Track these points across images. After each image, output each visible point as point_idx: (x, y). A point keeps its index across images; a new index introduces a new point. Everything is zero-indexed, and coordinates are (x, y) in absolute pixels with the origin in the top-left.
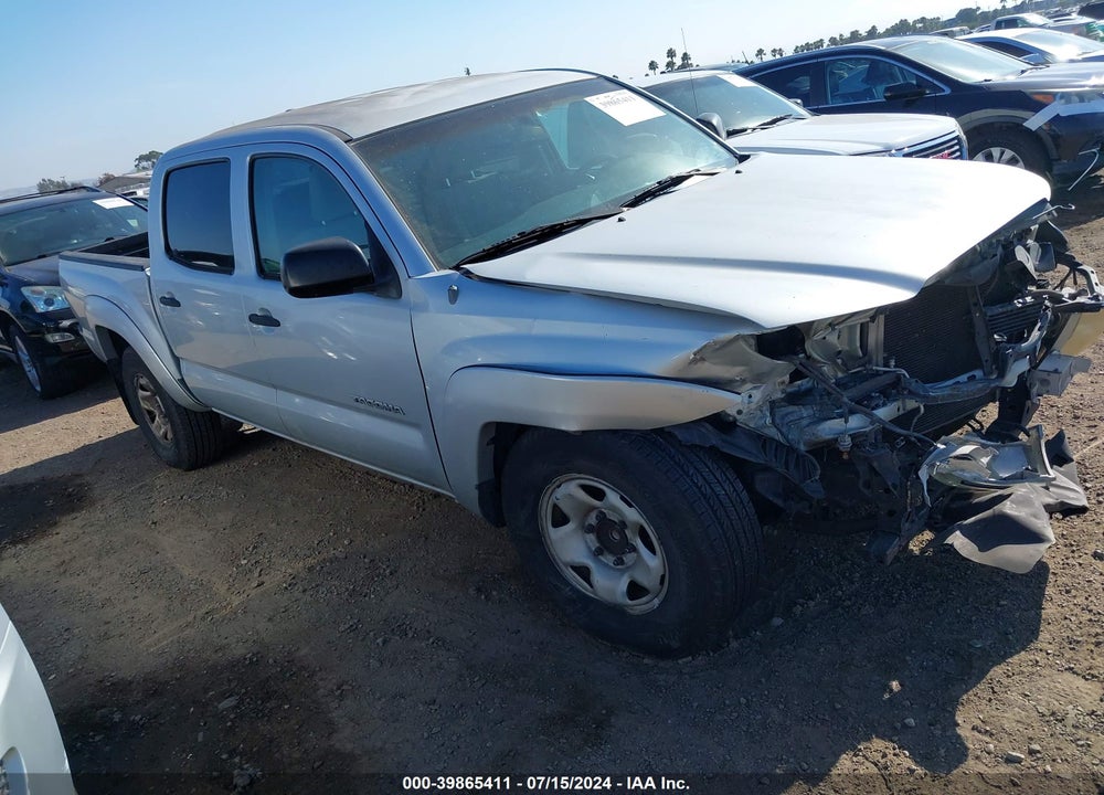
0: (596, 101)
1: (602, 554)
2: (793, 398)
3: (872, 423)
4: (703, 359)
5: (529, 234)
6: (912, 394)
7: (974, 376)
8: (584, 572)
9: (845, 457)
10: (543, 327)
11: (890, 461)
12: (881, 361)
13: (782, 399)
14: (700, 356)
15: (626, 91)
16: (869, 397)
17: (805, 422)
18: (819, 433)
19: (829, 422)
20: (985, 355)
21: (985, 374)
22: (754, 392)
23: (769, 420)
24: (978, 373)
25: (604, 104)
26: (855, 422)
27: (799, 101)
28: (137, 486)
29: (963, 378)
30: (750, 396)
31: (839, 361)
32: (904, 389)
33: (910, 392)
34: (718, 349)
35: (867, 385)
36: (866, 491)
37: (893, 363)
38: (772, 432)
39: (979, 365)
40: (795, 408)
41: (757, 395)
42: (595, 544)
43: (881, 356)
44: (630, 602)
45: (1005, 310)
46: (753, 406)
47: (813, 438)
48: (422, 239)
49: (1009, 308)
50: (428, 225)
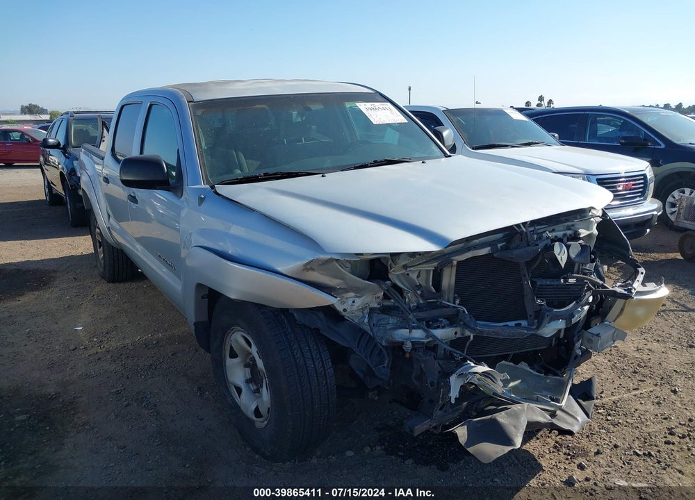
0: (362, 106)
1: (251, 383)
2: (385, 310)
3: (427, 337)
4: (312, 269)
5: (271, 175)
6: (466, 326)
7: (521, 324)
8: (239, 390)
9: (407, 355)
10: (236, 230)
11: (432, 366)
12: (452, 300)
13: (379, 309)
14: (309, 267)
15: (389, 104)
16: (435, 320)
17: (389, 327)
18: (394, 336)
19: (402, 330)
20: (530, 312)
21: (528, 325)
22: (357, 299)
23: (366, 320)
24: (524, 323)
25: (367, 109)
26: (418, 334)
27: (556, 135)
28: (77, 284)
29: (512, 324)
30: (354, 302)
31: (419, 292)
32: (461, 320)
33: (465, 324)
34: (321, 265)
35: (435, 312)
36: (415, 381)
37: (458, 302)
38: (367, 328)
39: (525, 318)
40: (384, 316)
41: (359, 302)
42: (249, 376)
43: (451, 296)
44: (254, 418)
45: (552, 283)
46: (355, 308)
47: (390, 338)
48: (203, 165)
49: (556, 283)
50: (212, 157)
